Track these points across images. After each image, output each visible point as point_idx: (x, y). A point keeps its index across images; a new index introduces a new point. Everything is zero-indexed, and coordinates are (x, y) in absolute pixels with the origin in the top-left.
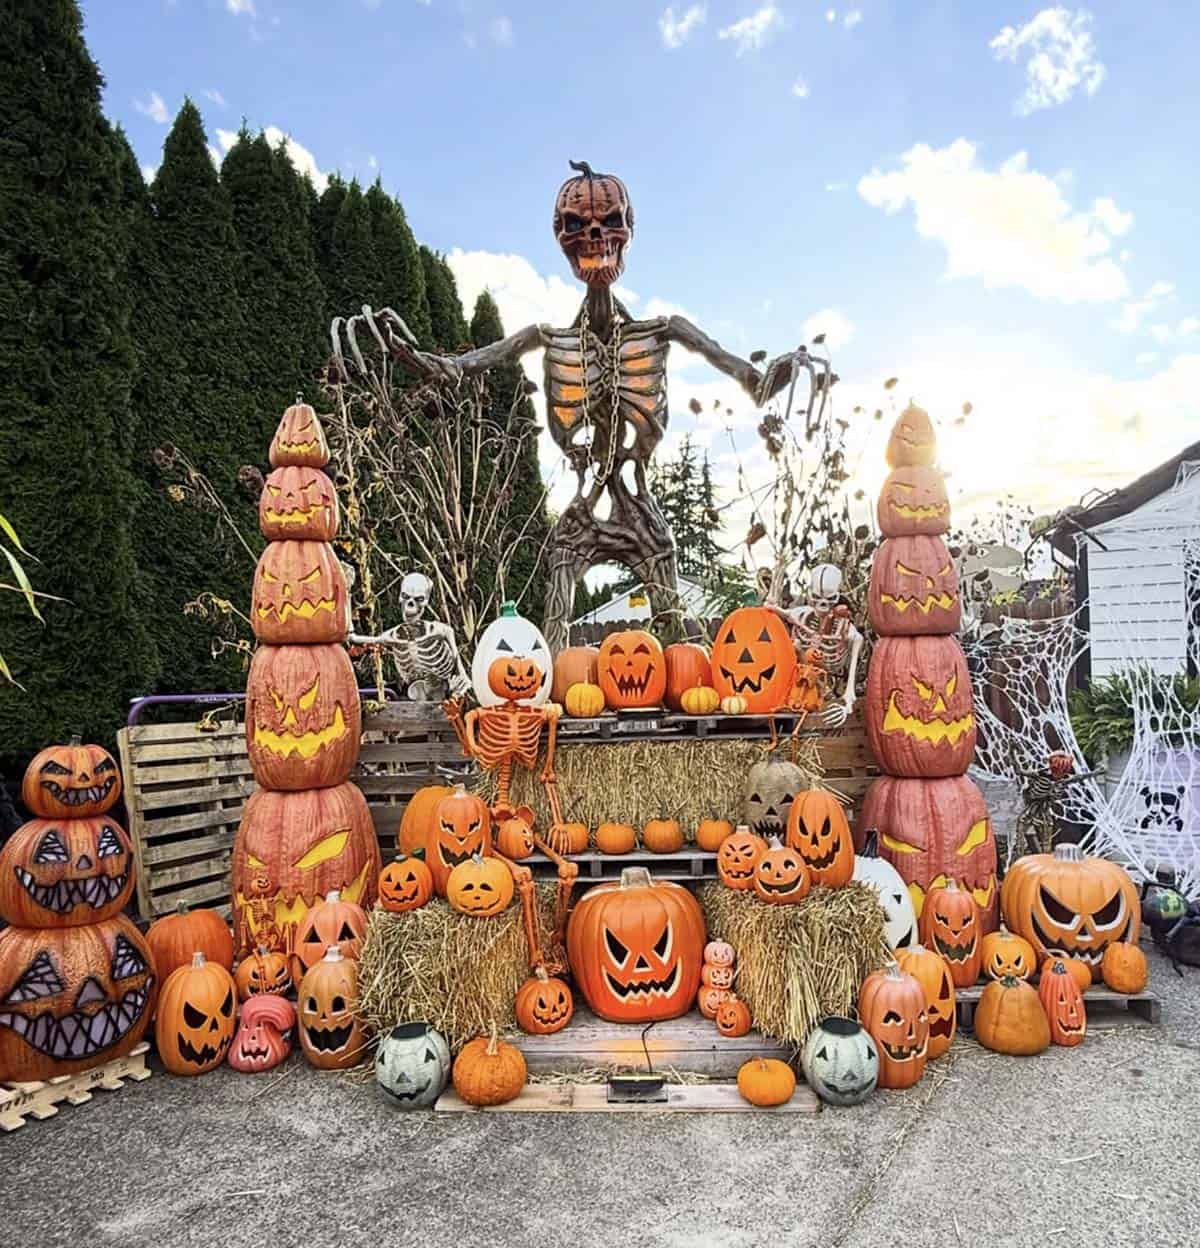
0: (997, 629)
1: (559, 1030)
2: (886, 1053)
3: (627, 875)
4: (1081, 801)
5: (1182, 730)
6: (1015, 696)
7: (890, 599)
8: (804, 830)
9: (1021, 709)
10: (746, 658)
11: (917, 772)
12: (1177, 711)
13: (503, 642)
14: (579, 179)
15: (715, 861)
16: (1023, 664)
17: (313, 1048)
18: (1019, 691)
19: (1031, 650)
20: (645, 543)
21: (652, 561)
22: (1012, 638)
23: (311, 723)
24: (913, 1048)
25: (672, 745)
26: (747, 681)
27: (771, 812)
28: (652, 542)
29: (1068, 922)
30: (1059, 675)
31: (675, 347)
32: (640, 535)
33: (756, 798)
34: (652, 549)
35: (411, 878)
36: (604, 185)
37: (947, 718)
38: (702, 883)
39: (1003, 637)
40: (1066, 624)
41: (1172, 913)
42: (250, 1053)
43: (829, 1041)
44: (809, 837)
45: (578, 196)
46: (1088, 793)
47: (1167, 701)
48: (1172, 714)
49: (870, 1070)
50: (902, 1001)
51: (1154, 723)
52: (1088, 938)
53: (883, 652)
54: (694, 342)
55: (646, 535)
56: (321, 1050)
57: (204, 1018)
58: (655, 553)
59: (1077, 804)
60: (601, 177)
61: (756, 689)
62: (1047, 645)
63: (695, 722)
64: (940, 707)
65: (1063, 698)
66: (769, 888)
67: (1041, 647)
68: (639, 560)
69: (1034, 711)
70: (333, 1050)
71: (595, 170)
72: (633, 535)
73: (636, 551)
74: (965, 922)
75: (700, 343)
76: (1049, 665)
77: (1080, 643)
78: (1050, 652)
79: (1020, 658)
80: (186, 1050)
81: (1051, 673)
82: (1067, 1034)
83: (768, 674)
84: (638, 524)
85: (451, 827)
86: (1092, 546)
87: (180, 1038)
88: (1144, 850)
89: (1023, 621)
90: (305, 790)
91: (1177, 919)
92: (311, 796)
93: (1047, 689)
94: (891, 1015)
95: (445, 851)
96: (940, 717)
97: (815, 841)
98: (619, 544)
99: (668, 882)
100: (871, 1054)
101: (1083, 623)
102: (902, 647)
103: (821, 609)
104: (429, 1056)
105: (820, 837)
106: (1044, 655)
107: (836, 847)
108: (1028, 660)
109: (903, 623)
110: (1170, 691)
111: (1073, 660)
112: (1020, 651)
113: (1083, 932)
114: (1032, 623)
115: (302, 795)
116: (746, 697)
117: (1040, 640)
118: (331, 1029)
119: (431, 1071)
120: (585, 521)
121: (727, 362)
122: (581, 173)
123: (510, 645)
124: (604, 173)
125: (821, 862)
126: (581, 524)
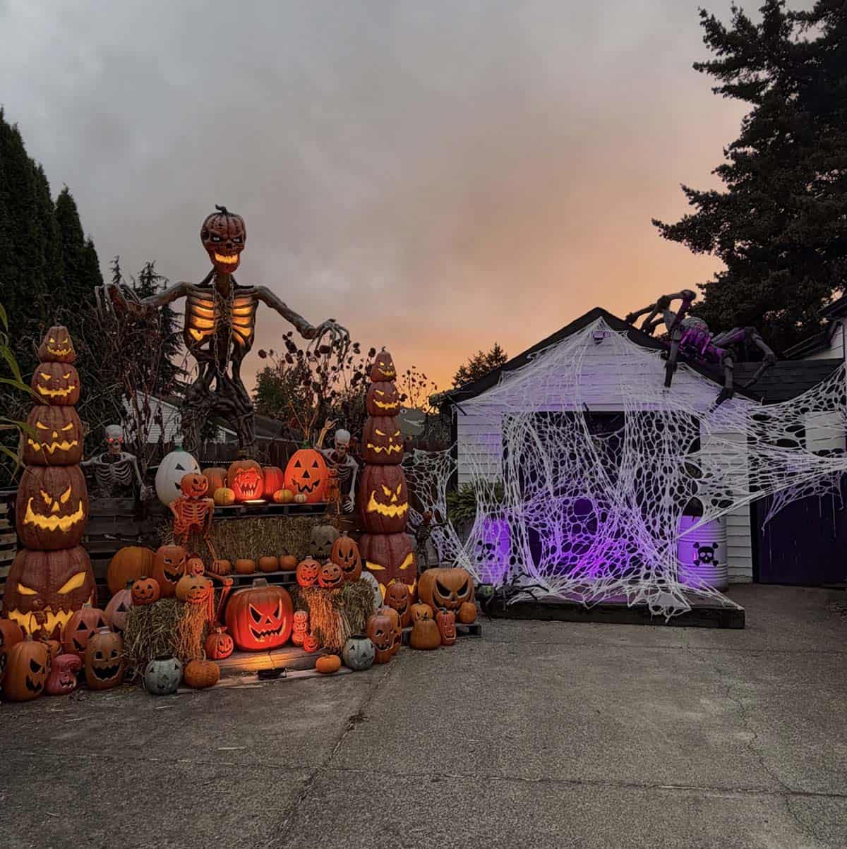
0: (411, 456)
1: (228, 657)
2: (378, 647)
3: (256, 582)
4: (451, 549)
5: (496, 512)
6: (420, 494)
7: (372, 446)
8: (341, 555)
9: (423, 503)
10: (306, 475)
11: (383, 530)
12: (495, 502)
13: (179, 465)
14: (219, 214)
15: (295, 575)
16: (425, 477)
17: (99, 679)
18: (423, 493)
19: (429, 469)
20: (239, 408)
21: (242, 418)
22: (419, 462)
23: (67, 510)
24: (388, 645)
25: (271, 519)
26: (306, 487)
27: (320, 549)
28: (243, 408)
29: (447, 595)
30: (442, 484)
31: (261, 303)
32: (236, 404)
33: (314, 543)
34: (242, 411)
35: (150, 587)
36: (235, 222)
37: (397, 504)
38: (289, 586)
39: (414, 461)
40: (446, 455)
41: (489, 594)
42: (65, 683)
43: (355, 642)
44: (344, 558)
45: (220, 225)
46: (454, 545)
47: (491, 498)
48: (493, 505)
49: (372, 653)
50: (384, 625)
51: (485, 508)
52: (455, 602)
53: (368, 472)
54: (273, 303)
55: (239, 404)
56: (103, 679)
57: (39, 667)
58: (244, 414)
59: (450, 551)
60: (232, 215)
61: (310, 491)
62: (437, 466)
63: (283, 507)
64: (394, 499)
65: (444, 496)
66: (326, 582)
67: (433, 468)
68: (234, 417)
69: (430, 504)
70: (110, 677)
71: (229, 211)
72: (232, 403)
73: (233, 412)
74: (403, 597)
75: (276, 303)
76: (438, 478)
77: (453, 466)
78: (438, 470)
79: (423, 474)
80: (29, 685)
81: (439, 482)
82: (448, 639)
83: (316, 484)
84: (235, 397)
85: (170, 561)
86: (459, 412)
87: (28, 678)
88: (478, 570)
89: (425, 452)
90: (61, 549)
91: (490, 597)
92: (65, 552)
93: (436, 491)
94: (380, 632)
95: (167, 574)
96: (394, 503)
97: (346, 560)
98: (224, 408)
99: (278, 586)
100: (372, 646)
101: (454, 454)
102: (377, 470)
103: (341, 451)
104: (177, 667)
105: (349, 558)
106: (435, 472)
107: (355, 562)
108: (427, 475)
109: (379, 458)
110: (492, 493)
111: (449, 475)
112: (422, 470)
113: (453, 600)
114: (429, 453)
115: (59, 552)
116: (306, 495)
117: (433, 463)
118: (110, 667)
119: (178, 673)
120: (204, 394)
121: (291, 315)
122: (220, 211)
123: (183, 466)
124: (234, 212)
125: (349, 570)
126: (201, 395)
